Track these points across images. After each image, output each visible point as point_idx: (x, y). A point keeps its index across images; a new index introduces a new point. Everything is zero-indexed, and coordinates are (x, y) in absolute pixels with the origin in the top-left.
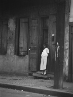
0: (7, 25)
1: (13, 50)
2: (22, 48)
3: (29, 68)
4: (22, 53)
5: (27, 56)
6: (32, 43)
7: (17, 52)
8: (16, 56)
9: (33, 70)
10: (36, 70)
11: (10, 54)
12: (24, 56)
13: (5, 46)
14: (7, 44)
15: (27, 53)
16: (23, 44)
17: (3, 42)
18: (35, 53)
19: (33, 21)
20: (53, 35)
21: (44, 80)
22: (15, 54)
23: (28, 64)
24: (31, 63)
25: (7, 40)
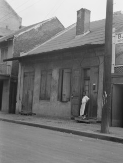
0: (51, 75)
1: (56, 96)
2: (65, 95)
3: (72, 113)
4: (65, 100)
5: (69, 102)
6: (74, 91)
7: (60, 98)
8: (59, 102)
9: (75, 115)
10: (77, 115)
11: (54, 100)
12: (66, 102)
13: (49, 93)
14: (51, 91)
15: (69, 99)
16: (66, 92)
17: (47, 90)
18: (77, 100)
19: (76, 71)
20: (94, 84)
21: (86, 124)
22: (58, 100)
23: (70, 109)
24: (73, 108)
25: (51, 88)
